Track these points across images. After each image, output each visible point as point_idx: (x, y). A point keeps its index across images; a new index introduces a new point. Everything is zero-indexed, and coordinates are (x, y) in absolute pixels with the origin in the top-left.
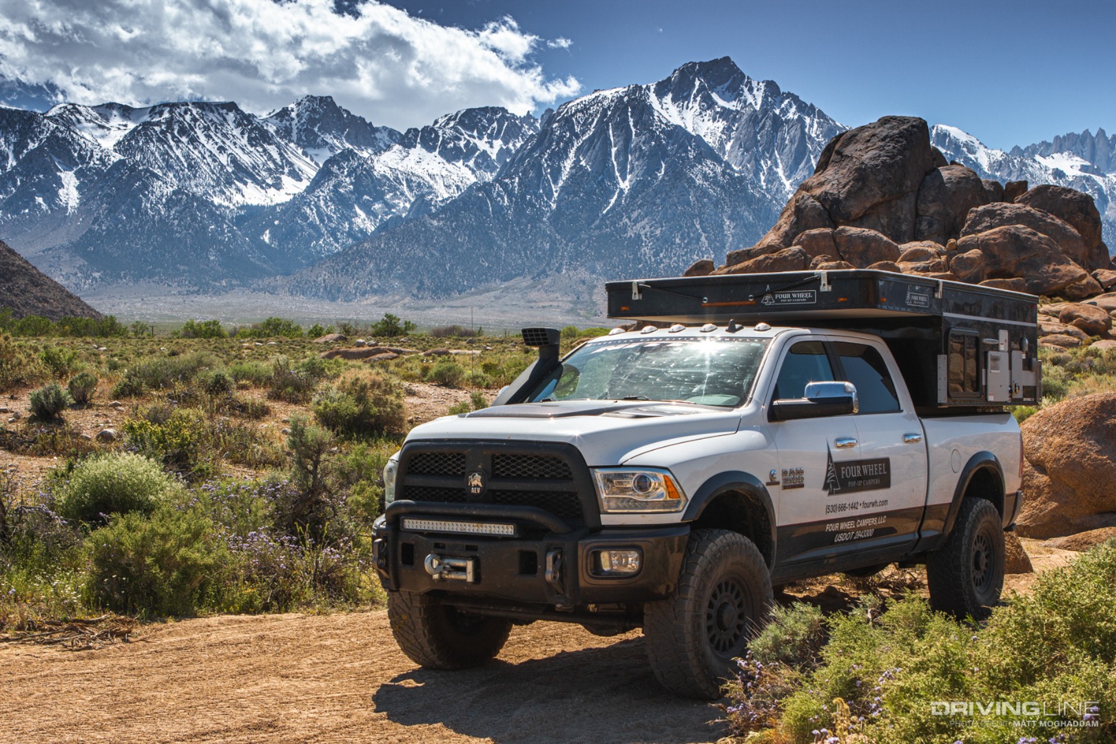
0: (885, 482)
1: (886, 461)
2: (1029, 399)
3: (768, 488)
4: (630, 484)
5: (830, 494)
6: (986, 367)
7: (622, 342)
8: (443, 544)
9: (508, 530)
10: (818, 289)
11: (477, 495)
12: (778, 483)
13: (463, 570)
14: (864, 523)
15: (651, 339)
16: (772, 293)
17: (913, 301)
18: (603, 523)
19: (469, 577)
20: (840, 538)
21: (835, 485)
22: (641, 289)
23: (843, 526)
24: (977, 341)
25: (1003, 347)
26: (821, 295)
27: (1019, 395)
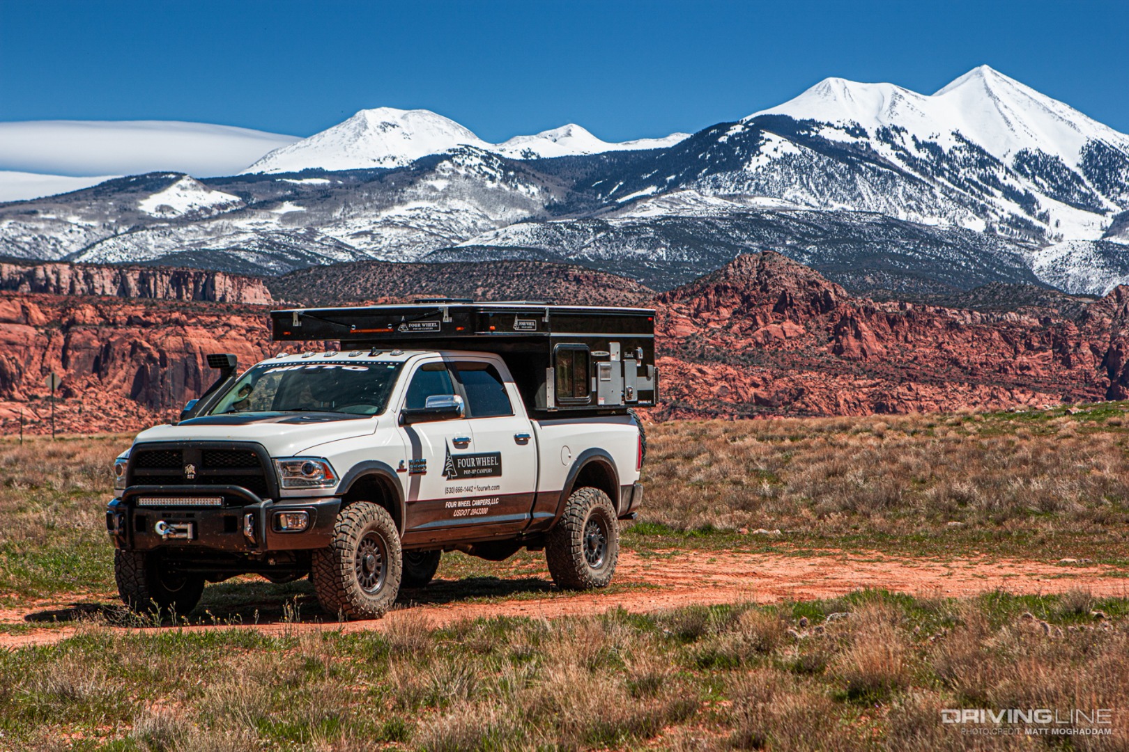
0: (497, 471)
1: (498, 456)
2: (645, 402)
3: (399, 474)
4: (299, 470)
5: (449, 479)
6: (596, 376)
7: (288, 364)
8: (169, 514)
9: (217, 502)
10: (441, 320)
11: (191, 480)
12: (405, 470)
13: (185, 531)
14: (478, 503)
15: (311, 363)
16: (406, 322)
17: (520, 327)
18: (282, 496)
19: (189, 536)
20: (458, 513)
21: (452, 473)
22: (300, 317)
23: (460, 504)
24: (587, 353)
25: (615, 358)
26: (444, 325)
27: (634, 398)
